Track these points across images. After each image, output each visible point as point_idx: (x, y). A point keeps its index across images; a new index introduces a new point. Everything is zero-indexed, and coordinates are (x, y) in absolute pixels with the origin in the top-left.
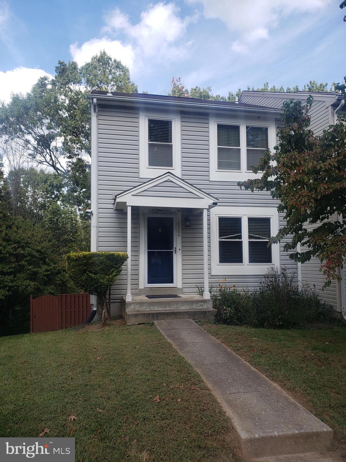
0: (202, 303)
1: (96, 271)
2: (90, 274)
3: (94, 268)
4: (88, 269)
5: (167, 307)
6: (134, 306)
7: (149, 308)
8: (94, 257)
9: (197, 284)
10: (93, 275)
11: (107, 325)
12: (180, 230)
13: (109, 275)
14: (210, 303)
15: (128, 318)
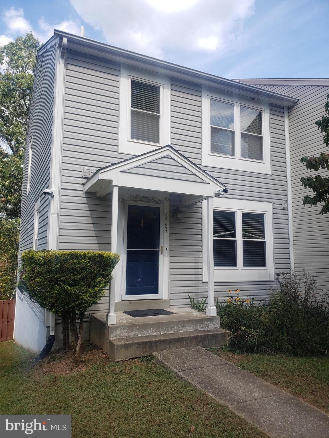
0: (209, 323)
1: (74, 281)
2: (64, 286)
3: (71, 276)
4: (62, 279)
5: (164, 330)
6: (121, 331)
7: (142, 332)
8: (71, 259)
9: (189, 294)
10: (70, 288)
11: (82, 362)
12: (168, 224)
13: (93, 287)
14: (217, 321)
15: (117, 350)
